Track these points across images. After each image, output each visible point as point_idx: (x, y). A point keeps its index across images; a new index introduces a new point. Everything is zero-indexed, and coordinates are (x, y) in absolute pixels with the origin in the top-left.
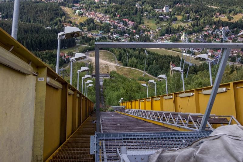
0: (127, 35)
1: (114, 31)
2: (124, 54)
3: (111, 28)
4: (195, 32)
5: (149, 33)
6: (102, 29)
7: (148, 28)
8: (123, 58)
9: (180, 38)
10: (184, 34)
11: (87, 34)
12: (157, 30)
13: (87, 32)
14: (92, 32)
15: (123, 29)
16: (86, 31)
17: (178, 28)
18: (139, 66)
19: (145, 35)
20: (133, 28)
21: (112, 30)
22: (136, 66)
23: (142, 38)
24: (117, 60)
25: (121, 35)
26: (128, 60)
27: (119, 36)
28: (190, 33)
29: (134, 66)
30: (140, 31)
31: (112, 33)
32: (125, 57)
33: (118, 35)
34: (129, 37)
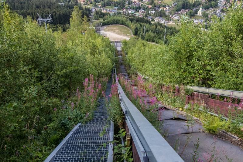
0: (142, 10)
1: (129, 6)
2: (140, 29)
3: (126, 4)
4: (211, 7)
5: (165, 9)
6: (117, 4)
7: (164, 3)
8: (139, 32)
9: (197, 13)
10: (201, 9)
11: (101, 10)
12: (173, 5)
13: (102, 8)
14: (106, 8)
15: (138, 4)
16: (100, 7)
17: (195, 3)
18: (157, 40)
19: (161, 11)
20: (148, 3)
21: (127, 6)
22: (153, 40)
23: (158, 14)
24: (134, 34)
25: (136, 10)
26: (145, 34)
27: (134, 12)
28: (207, 8)
29: (151, 40)
30: (155, 6)
31: (127, 9)
32: (142, 32)
33: (133, 10)
34: (144, 13)
